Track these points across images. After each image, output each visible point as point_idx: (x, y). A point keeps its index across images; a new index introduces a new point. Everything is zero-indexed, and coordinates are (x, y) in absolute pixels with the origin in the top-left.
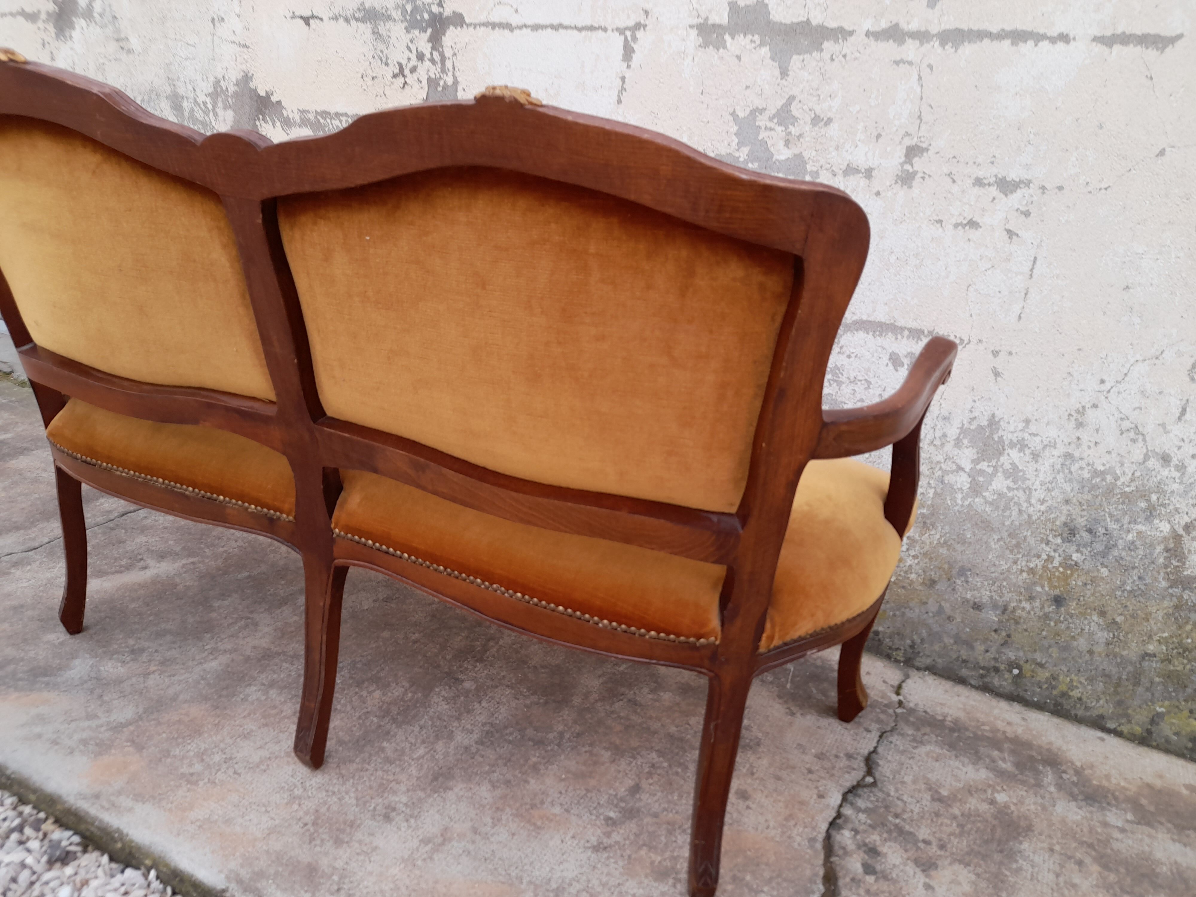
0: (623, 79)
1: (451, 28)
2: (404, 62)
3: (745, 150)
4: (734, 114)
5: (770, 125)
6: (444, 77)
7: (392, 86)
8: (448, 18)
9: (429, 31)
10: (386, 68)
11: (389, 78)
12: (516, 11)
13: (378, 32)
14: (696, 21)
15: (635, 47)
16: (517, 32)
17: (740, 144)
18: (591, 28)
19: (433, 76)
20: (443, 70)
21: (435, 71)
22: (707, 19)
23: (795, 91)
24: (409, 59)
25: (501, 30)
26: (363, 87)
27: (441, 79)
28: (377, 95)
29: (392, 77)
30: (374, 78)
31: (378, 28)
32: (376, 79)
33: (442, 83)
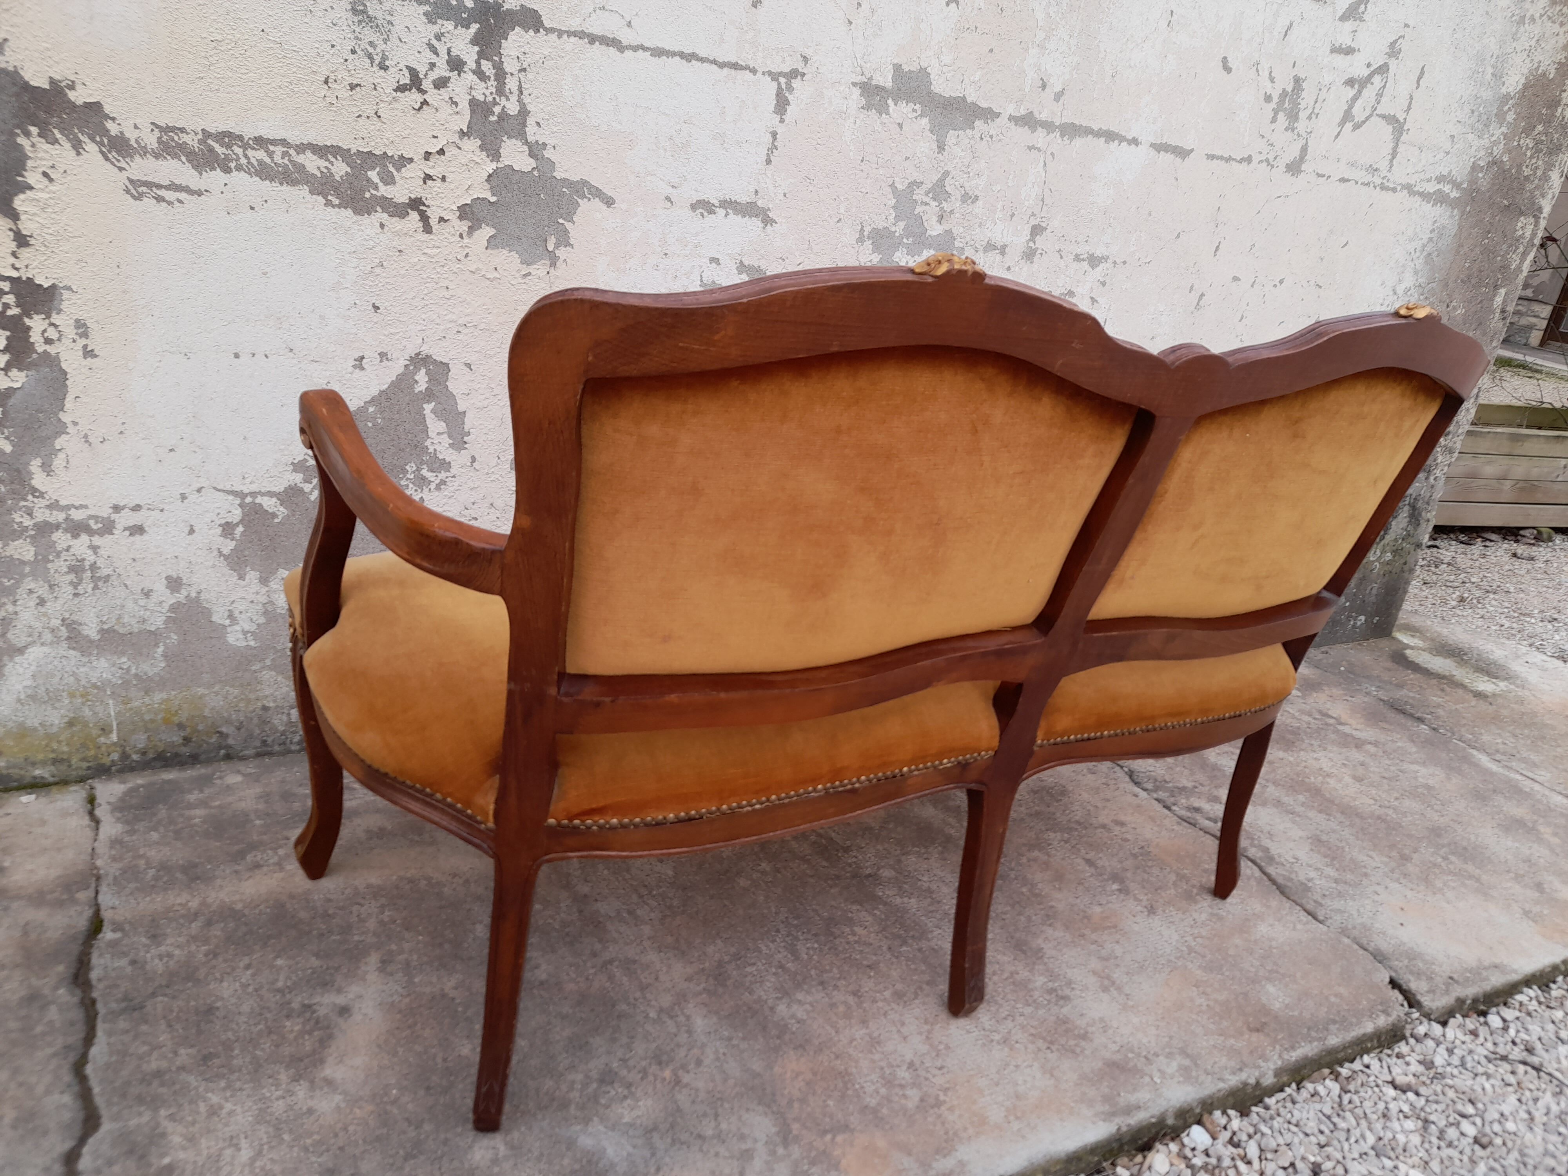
0: (774, 135)
1: (517, 29)
2: (422, 69)
3: (902, 224)
4: (893, 186)
5: (926, 199)
7: (395, 105)
8: (510, 12)
9: (475, 27)
10: (382, 73)
11: (389, 91)
12: (629, 24)
13: (364, 12)
14: (859, 79)
15: (790, 98)
16: (629, 53)
17: (897, 218)
18: (735, 66)
19: (481, 98)
20: (501, 90)
21: (484, 91)
22: (871, 79)
23: (948, 168)
24: (433, 65)
25: (604, 47)
26: (328, 100)
27: (495, 103)
28: (359, 116)
29: (395, 90)
30: (353, 87)
31: (365, 5)
32: (358, 89)
33: (497, 110)
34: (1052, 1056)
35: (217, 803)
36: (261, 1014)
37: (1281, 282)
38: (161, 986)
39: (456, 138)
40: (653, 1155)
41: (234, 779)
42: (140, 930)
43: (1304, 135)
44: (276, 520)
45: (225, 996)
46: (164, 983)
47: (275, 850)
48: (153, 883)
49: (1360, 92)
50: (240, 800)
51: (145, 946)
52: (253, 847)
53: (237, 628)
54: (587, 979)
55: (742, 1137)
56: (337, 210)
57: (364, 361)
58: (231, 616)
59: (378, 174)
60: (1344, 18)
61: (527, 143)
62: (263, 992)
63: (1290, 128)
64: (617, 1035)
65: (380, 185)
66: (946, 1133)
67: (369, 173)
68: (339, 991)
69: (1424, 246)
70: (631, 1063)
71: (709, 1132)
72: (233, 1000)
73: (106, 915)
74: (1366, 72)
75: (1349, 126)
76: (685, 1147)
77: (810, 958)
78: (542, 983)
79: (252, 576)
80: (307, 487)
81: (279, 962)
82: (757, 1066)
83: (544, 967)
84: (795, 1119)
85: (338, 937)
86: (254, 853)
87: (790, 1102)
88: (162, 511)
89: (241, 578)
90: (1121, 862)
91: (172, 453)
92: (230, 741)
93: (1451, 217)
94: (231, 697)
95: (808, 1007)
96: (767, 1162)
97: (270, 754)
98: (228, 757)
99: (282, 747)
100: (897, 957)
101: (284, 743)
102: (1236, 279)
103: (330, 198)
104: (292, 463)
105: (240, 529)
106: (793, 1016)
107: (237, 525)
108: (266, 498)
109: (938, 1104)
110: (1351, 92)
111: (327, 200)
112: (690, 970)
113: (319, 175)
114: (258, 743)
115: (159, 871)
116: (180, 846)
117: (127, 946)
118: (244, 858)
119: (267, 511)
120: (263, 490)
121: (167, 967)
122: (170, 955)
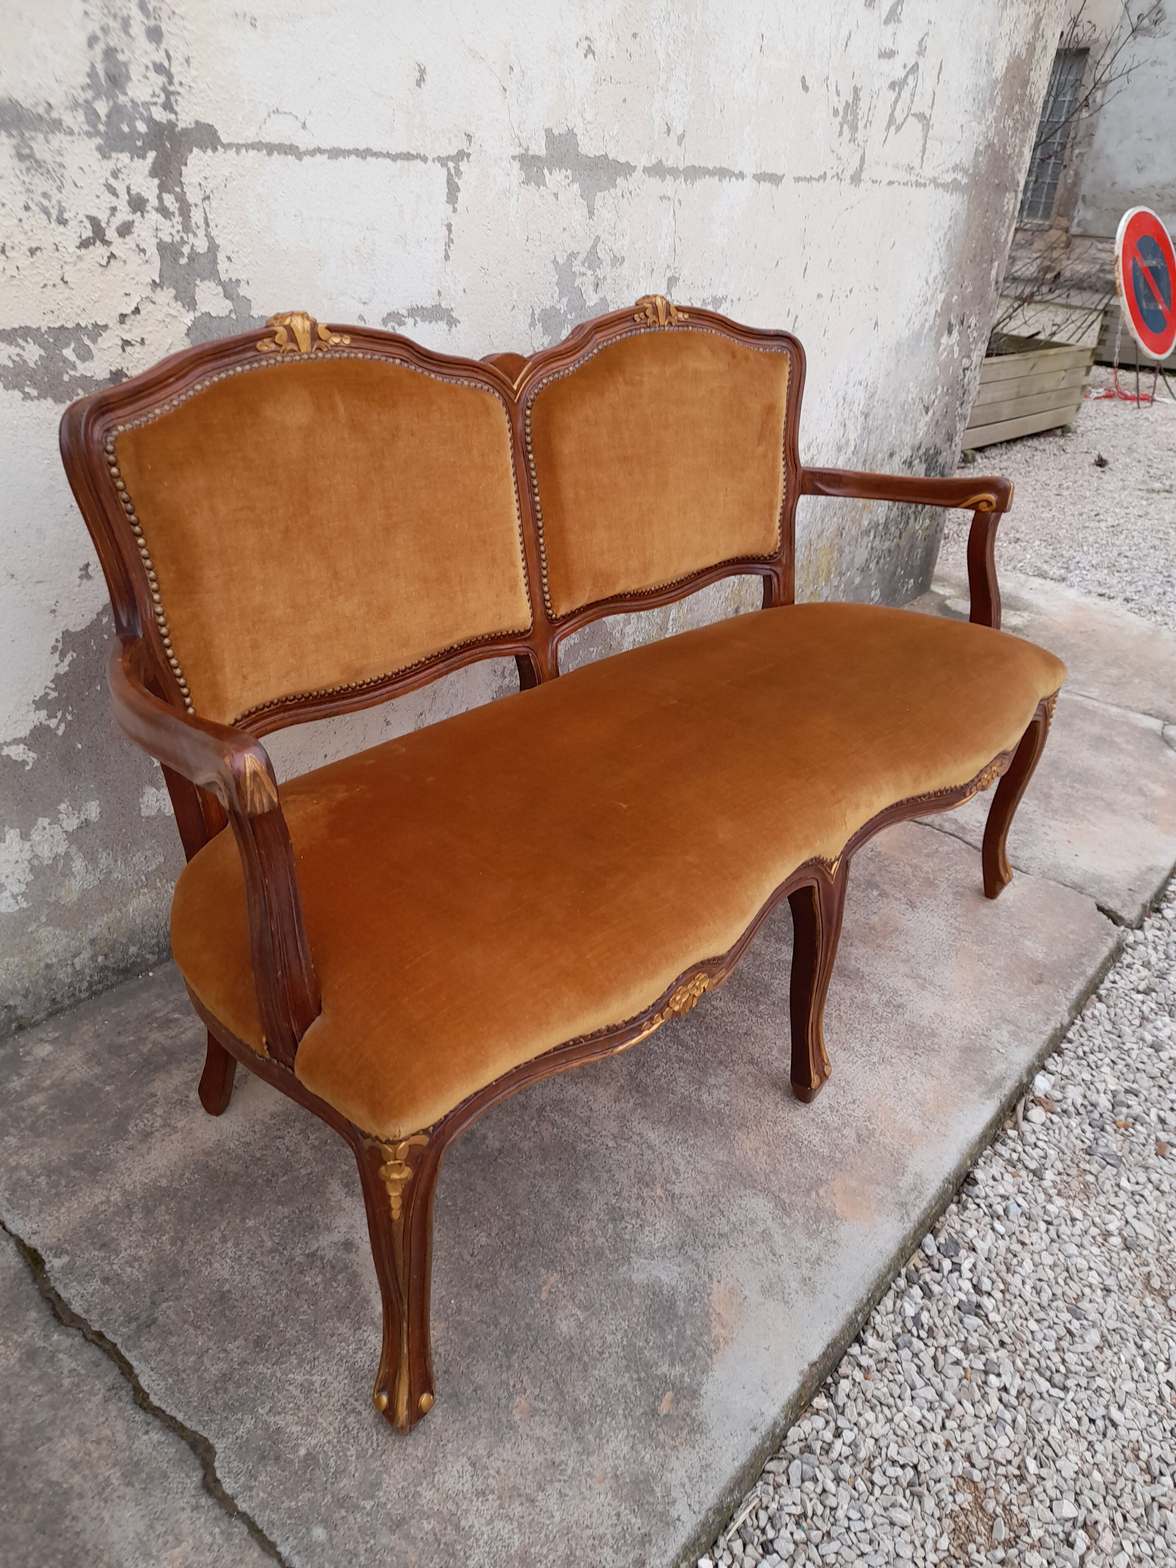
0: (449, 227)
1: (196, 150)
2: (103, 216)
3: (565, 300)
4: (555, 261)
5: (583, 270)
6: (191, 239)
7: (81, 265)
8: (185, 132)
9: (152, 155)
10: (61, 229)
11: (72, 249)
12: (304, 125)
13: (31, 156)
14: (518, 151)
15: (460, 183)
16: (307, 159)
17: (561, 294)
18: (408, 157)
19: (168, 239)
20: (187, 228)
21: (170, 230)
22: (527, 149)
23: (599, 232)
24: (114, 209)
25: (282, 156)
26: (9, 273)
27: (183, 242)
28: (45, 286)
29: (79, 247)
30: (33, 252)
31: (31, 148)
32: (38, 253)
33: (186, 250)
34: (923, 1059)
35: (48, 1082)
36: (275, 1280)
37: (851, 291)
38: (154, 1293)
39: (148, 292)
40: (698, 1266)
41: (43, 1050)
42: (84, 1244)
43: (862, 144)
44: (27, 768)
45: (227, 1277)
46: (155, 1288)
47: (150, 1110)
48: (53, 1191)
49: (899, 94)
50: (70, 1071)
51: (104, 1258)
52: (126, 1116)
53: (7, 894)
54: (535, 1132)
55: (753, 1222)
56: (36, 402)
57: (90, 569)
59: (74, 350)
60: (887, 22)
61: (220, 283)
62: (259, 1258)
63: (853, 140)
64: (596, 1174)
65: (78, 362)
66: (892, 1155)
67: (65, 352)
68: (328, 1229)
69: (946, 234)
70: (625, 1194)
71: (727, 1229)
72: (238, 1278)
73: (33, 1242)
74: (903, 74)
75: (893, 129)
76: (716, 1249)
77: (697, 1043)
78: (500, 1151)
79: (12, 835)
80: (53, 723)
81: (250, 1223)
82: (722, 1156)
83: (490, 1135)
84: (781, 1189)
85: (285, 1178)
86: (132, 1123)
87: (767, 1176)
90: (866, 869)
92: (20, 1012)
93: (963, 203)
94: (12, 967)
95: (723, 1087)
96: (784, 1235)
97: (61, 1010)
98: (20, 1028)
99: (72, 999)
100: (761, 1017)
101: (73, 995)
102: (819, 296)
103: (27, 390)
104: (34, 701)
106: (719, 1101)
108: (13, 747)
109: (872, 1133)
110: (893, 95)
111: (24, 393)
112: (612, 1091)
113: (11, 365)
114: (47, 1004)
115: (49, 1176)
116: (49, 1142)
117: (84, 1266)
118: (127, 1132)
119: (16, 761)
120: (8, 740)
121: (144, 1271)
122: (137, 1259)
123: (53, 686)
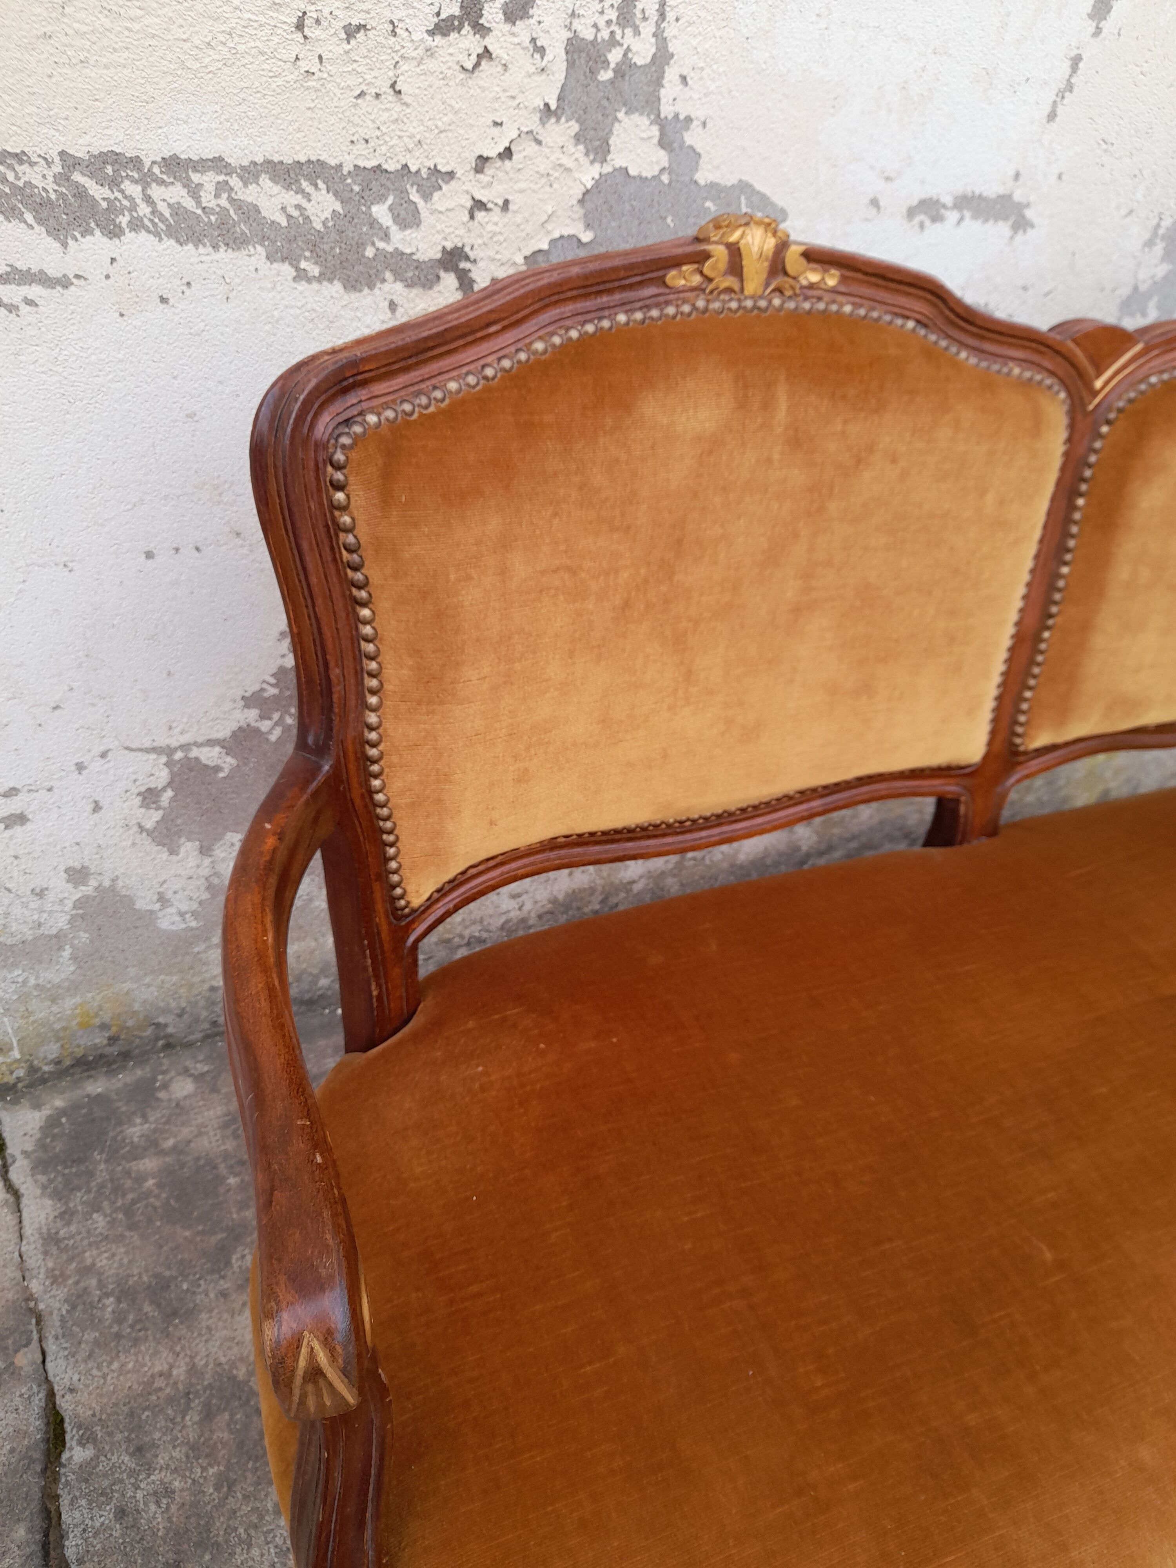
0: (1075, 62)
6: (629, 39)
7: (430, 65)
11: (419, 34)
19: (588, 34)
20: (625, 16)
21: (595, 18)
26: (304, 65)
27: (613, 42)
28: (362, 94)
29: (431, 33)
30: (351, 32)
32: (360, 36)
33: (614, 56)
35: (170, 1142)
39: (533, 123)
41: (183, 1088)
42: (118, 1437)
44: (221, 775)
48: (115, 1329)
50: (200, 1134)
51: (132, 1473)
53: (173, 910)
56: (315, 285)
58: (161, 898)
59: (391, 209)
61: (659, 121)
65: (394, 229)
67: (375, 209)
73: (65, 1404)
79: (189, 848)
80: (265, 725)
88: (50, 790)
89: (173, 852)
91: (57, 712)
92: (170, 1030)
94: (167, 986)
98: (168, 1046)
103: (303, 265)
104: (243, 698)
105: (169, 793)
107: (164, 789)
108: (206, 749)
111: (297, 269)
113: (284, 223)
114: (206, 1026)
115: (119, 1301)
116: (138, 1243)
117: (105, 1476)
118: (228, 1263)
119: (206, 766)
120: (200, 739)
121: (169, 1520)
122: (169, 1492)
123: (273, 681)
